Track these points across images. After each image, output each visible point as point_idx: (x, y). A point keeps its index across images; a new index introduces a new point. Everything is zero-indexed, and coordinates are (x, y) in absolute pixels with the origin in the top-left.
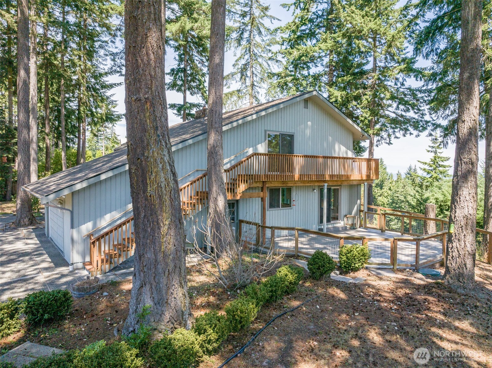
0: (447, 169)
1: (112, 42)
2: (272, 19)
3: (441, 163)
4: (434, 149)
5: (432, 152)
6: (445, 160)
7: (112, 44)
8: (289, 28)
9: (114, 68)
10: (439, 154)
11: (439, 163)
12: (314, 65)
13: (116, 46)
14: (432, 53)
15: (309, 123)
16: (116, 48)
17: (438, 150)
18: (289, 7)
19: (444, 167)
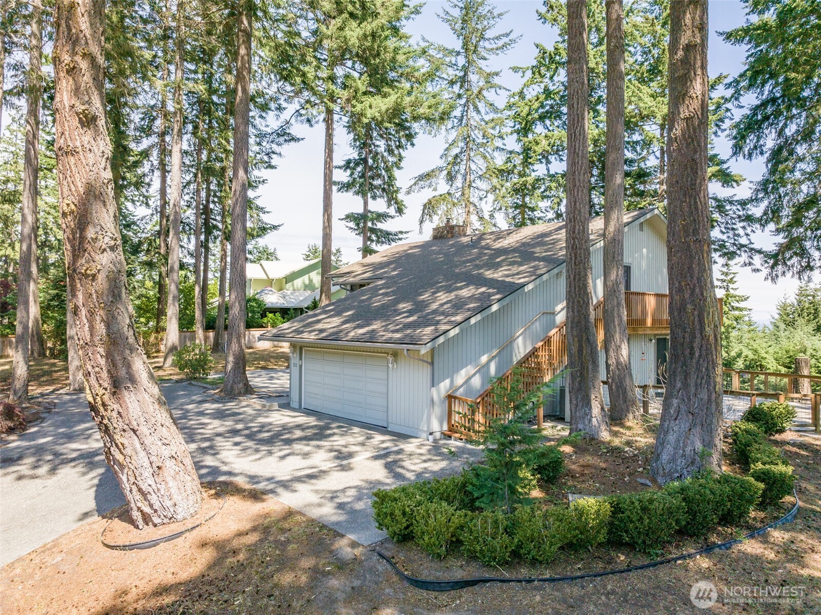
0: (745, 313)
1: (261, 117)
2: (497, 89)
3: (735, 304)
4: (725, 284)
5: (720, 287)
6: (742, 301)
7: (260, 119)
8: (530, 104)
9: (259, 156)
10: (732, 291)
11: (732, 304)
12: (558, 159)
13: (268, 124)
14: (755, 152)
15: (645, 250)
16: (267, 126)
17: (731, 286)
18: (524, 73)
19: (741, 309)
